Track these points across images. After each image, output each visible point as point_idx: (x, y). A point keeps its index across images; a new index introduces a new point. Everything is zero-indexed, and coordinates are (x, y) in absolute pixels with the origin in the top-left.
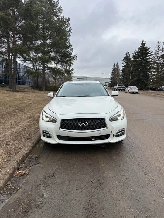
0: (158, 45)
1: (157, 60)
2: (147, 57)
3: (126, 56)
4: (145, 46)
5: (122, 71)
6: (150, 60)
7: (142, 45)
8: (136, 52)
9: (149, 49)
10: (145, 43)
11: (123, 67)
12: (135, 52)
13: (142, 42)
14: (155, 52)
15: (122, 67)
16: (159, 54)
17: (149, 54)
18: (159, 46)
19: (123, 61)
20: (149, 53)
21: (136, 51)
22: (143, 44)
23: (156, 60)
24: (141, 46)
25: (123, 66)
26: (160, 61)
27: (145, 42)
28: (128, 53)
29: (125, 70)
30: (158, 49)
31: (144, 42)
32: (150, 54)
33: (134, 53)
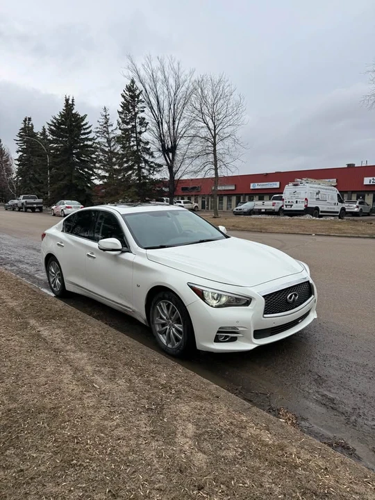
0: (104, 114)
1: (107, 145)
2: (82, 137)
3: (25, 127)
4: (74, 112)
5: (18, 163)
6: (90, 143)
7: (66, 106)
8: (55, 121)
9: (83, 119)
10: (73, 104)
11: (21, 153)
12: (53, 122)
13: (67, 100)
14: (100, 127)
15: (17, 152)
16: (108, 134)
17: (84, 129)
18: (108, 117)
19: (19, 139)
20: (84, 127)
21: (55, 119)
22: (69, 106)
23: (105, 146)
24: (64, 108)
25: (20, 151)
26: (112, 148)
27: (73, 102)
28: (30, 119)
29: (26, 160)
30: (106, 123)
31: (70, 102)
32: (88, 130)
33: (51, 123)
